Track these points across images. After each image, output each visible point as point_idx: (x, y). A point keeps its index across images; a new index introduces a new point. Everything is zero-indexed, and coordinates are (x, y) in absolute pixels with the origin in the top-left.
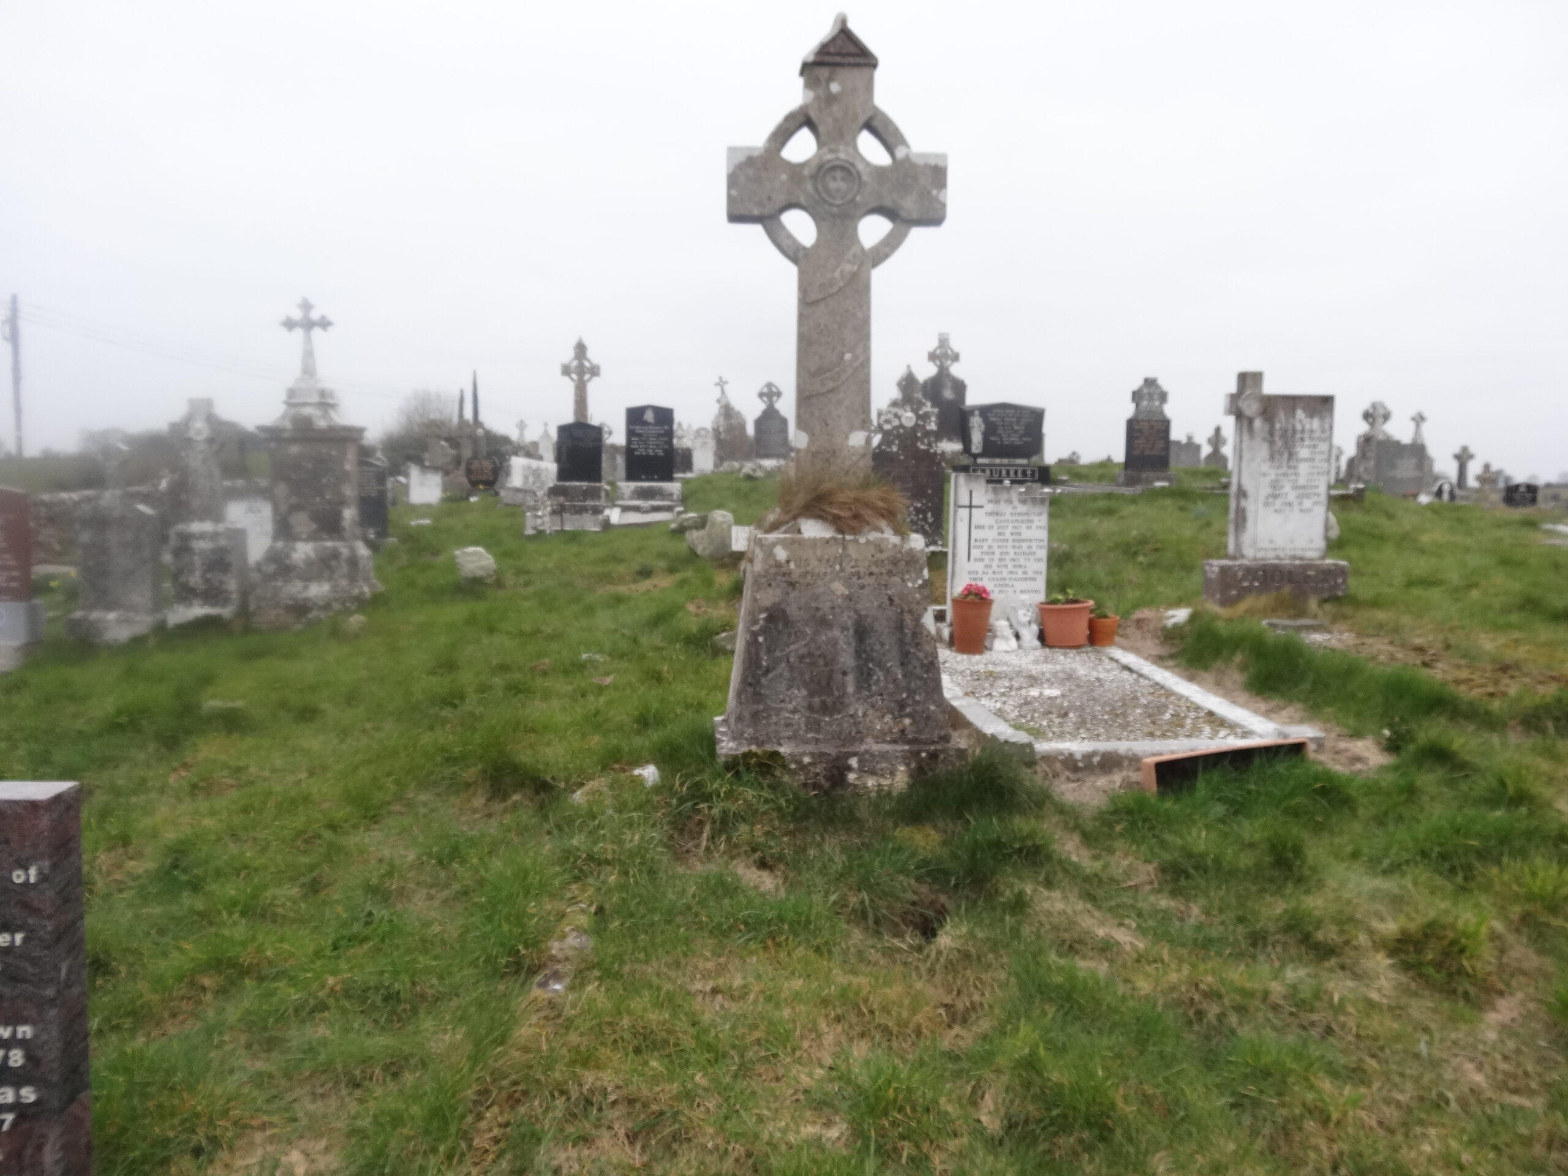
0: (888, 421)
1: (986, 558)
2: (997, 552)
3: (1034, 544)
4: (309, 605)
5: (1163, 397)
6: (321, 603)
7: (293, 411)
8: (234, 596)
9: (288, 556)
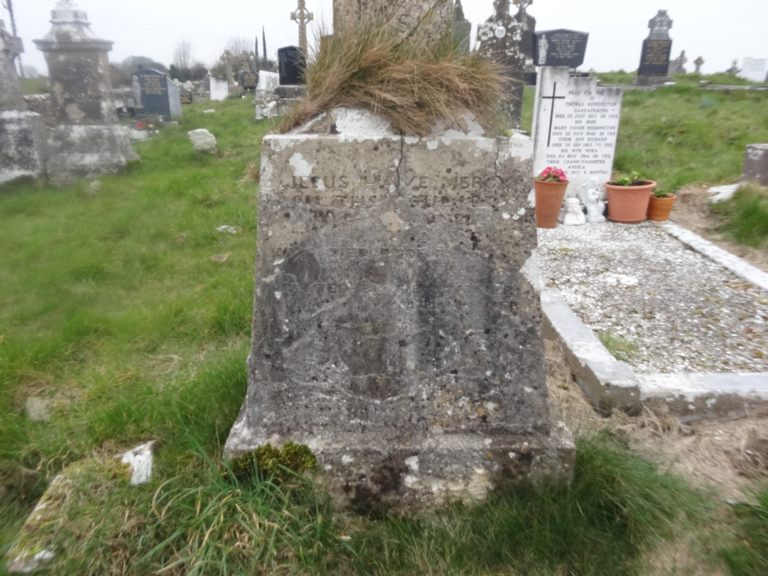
0: (484, 34)
1: (563, 143)
2: (573, 138)
3: (606, 131)
4: (86, 169)
5: (669, 24)
6: (93, 168)
7: (57, 28)
8: (38, 163)
9: (68, 135)
